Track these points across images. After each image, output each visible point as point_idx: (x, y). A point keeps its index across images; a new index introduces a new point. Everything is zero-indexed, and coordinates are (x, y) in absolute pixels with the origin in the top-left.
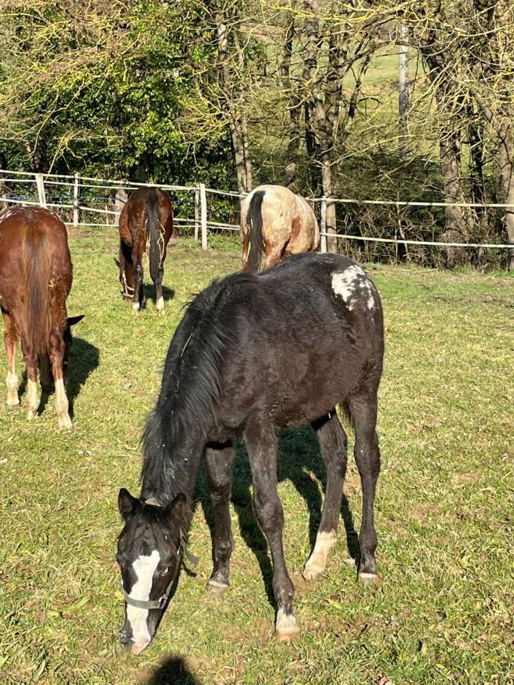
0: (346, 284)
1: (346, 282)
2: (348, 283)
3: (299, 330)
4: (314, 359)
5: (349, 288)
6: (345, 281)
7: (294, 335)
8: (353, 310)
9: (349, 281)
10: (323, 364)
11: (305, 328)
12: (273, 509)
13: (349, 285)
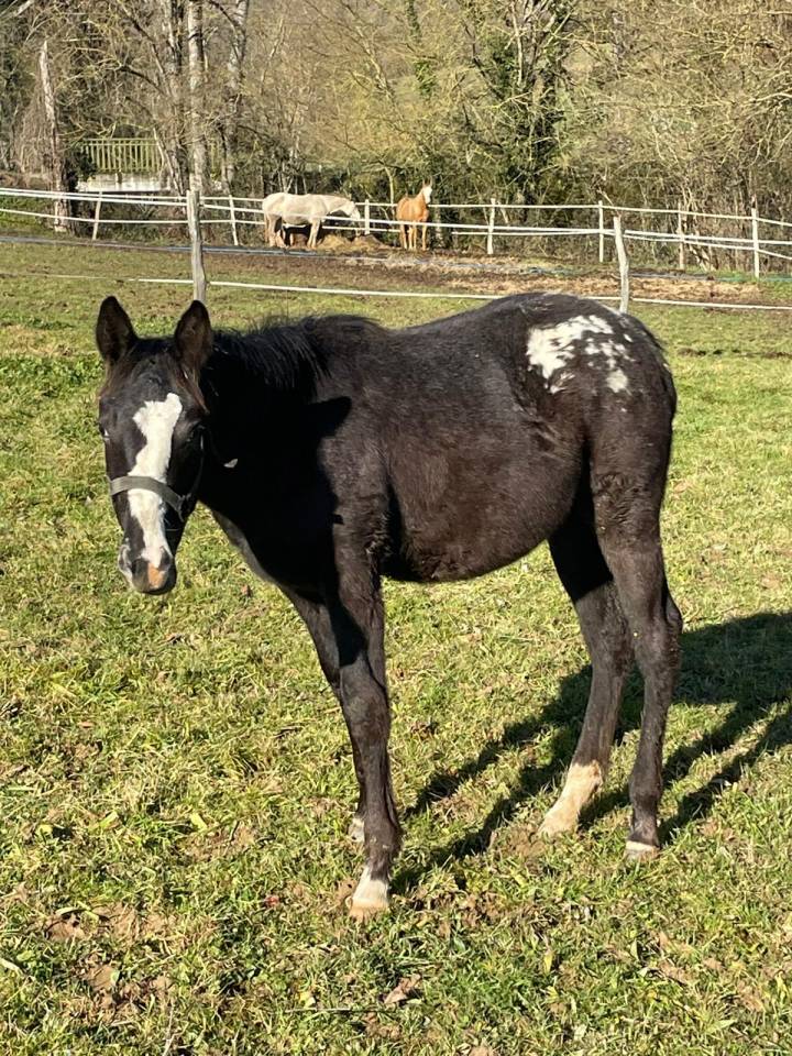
0: (556, 348)
1: (557, 344)
2: (562, 346)
3: (431, 416)
4: (457, 468)
5: (561, 354)
6: (555, 342)
7: (422, 424)
8: (560, 393)
9: (564, 342)
10: (473, 477)
11: (444, 413)
12: (365, 708)
13: (562, 350)
